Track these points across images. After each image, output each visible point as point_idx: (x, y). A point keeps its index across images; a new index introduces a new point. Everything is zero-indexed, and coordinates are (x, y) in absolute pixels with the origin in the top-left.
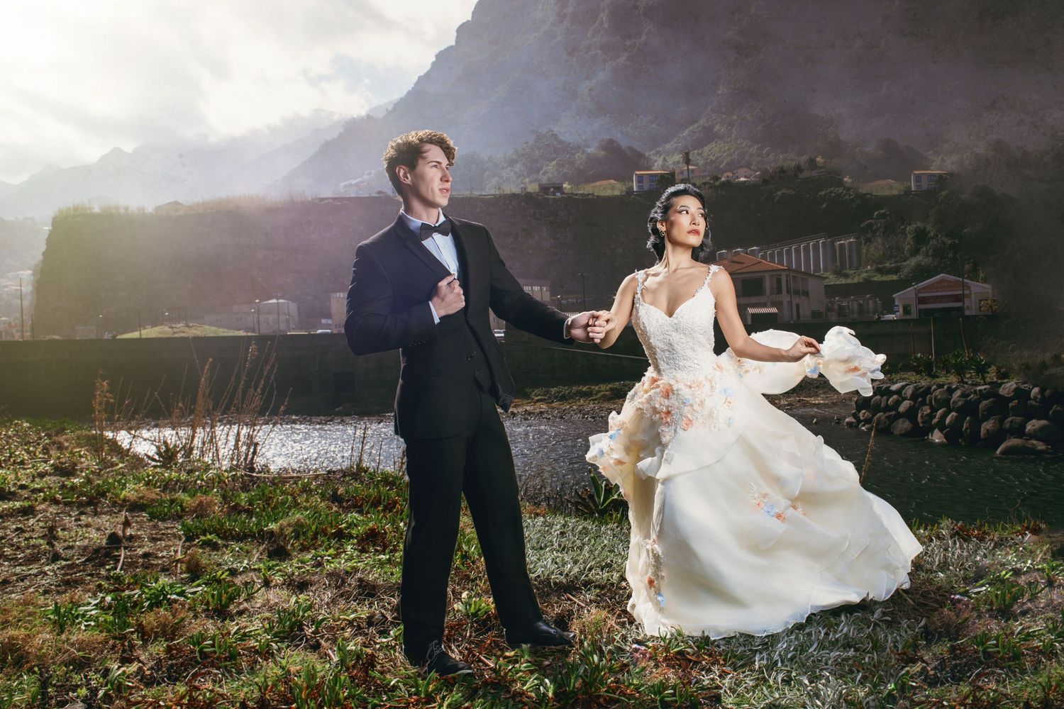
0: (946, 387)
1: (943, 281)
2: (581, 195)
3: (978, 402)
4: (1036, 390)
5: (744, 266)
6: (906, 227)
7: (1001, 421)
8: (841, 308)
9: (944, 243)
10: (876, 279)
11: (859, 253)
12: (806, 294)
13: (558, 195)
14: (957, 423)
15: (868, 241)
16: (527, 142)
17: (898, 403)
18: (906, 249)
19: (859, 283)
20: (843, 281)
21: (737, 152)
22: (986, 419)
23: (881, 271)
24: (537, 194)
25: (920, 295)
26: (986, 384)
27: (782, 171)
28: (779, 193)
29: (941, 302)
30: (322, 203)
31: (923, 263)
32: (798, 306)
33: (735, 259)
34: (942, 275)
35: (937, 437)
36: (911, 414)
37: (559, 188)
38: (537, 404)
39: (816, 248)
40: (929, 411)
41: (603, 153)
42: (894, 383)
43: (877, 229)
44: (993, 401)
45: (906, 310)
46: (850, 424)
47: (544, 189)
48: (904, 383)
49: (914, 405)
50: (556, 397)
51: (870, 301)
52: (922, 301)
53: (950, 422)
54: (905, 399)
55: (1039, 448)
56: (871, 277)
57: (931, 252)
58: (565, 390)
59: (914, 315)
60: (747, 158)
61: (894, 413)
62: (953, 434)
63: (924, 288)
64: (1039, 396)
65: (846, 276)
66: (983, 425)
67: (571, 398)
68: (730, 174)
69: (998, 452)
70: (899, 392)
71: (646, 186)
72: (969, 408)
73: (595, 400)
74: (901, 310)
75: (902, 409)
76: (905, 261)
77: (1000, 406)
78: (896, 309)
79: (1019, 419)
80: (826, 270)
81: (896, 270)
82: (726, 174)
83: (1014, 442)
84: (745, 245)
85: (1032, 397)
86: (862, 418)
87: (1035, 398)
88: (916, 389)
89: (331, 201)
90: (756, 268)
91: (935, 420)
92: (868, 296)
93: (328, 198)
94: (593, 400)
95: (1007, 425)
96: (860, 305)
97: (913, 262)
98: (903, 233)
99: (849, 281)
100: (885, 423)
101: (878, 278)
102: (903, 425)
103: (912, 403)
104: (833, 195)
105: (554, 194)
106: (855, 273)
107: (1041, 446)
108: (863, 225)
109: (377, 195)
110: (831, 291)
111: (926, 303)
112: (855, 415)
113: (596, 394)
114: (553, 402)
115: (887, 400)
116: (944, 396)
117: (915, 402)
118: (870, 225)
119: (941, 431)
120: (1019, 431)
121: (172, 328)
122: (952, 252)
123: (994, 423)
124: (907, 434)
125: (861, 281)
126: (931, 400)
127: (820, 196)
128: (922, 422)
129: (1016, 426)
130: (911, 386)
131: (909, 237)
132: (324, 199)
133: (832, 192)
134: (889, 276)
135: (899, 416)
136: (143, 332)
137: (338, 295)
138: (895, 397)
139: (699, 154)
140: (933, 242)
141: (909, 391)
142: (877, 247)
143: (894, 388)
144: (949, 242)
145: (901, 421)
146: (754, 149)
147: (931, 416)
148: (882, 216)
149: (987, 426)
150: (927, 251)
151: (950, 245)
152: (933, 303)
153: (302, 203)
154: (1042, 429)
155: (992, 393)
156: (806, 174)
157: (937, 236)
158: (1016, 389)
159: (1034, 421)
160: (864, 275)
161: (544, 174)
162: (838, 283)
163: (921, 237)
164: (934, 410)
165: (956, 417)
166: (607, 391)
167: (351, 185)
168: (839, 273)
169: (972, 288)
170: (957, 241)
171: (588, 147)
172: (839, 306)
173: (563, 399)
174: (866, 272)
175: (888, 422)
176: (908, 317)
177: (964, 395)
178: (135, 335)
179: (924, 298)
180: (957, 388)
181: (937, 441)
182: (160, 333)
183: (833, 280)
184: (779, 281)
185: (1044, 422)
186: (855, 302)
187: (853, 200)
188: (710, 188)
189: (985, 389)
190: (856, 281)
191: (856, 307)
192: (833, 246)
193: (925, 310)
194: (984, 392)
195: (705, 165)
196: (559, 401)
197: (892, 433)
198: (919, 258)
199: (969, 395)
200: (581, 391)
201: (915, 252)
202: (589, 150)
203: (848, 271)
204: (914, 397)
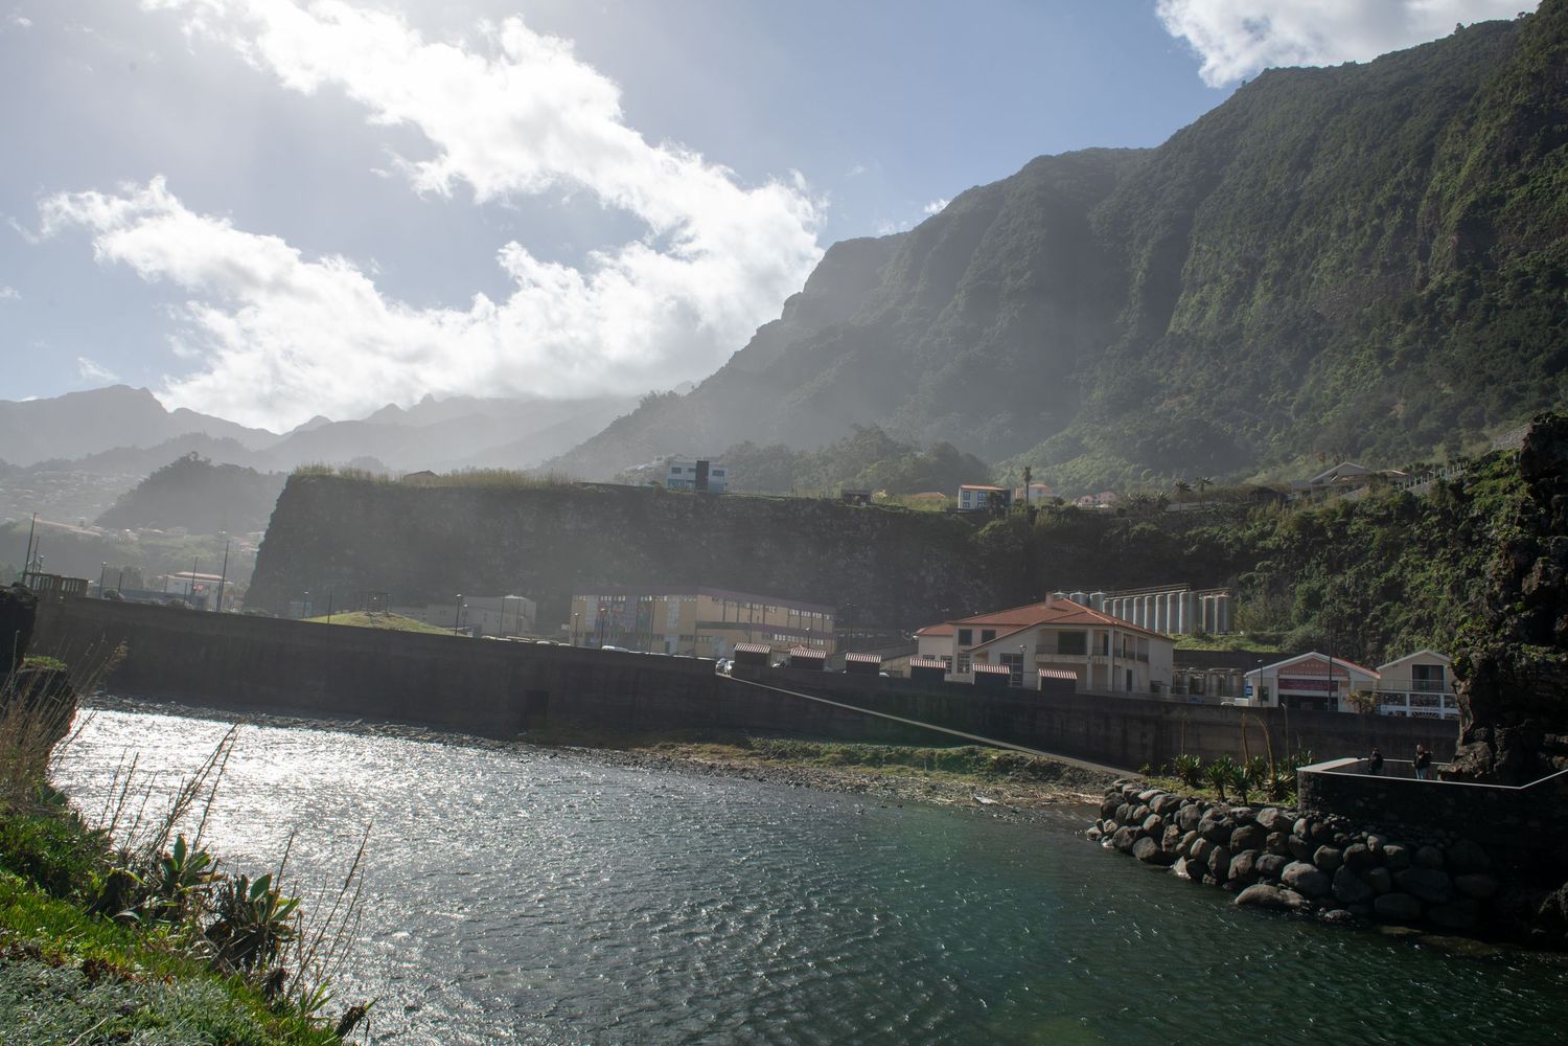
0: (1197, 803)
1: (1313, 660)
2: (892, 507)
3: (1229, 830)
4: (1301, 822)
5: (1066, 614)
6: (1295, 586)
7: (1255, 858)
8: (1193, 683)
9: (1342, 611)
10: (1248, 649)
11: (1232, 611)
12: (1144, 659)
13: (864, 504)
14: (1205, 850)
15: (1247, 598)
16: (845, 439)
17: (1144, 816)
18: (1294, 613)
19: (1225, 653)
20: (1204, 647)
21: (1107, 472)
22: (1237, 851)
23: (1255, 639)
24: (837, 501)
25: (1282, 677)
26: (1246, 805)
27: (1144, 500)
28: (1137, 528)
29: (1308, 689)
30: (585, 489)
31: (1313, 635)
32: (1129, 673)
33: (1056, 605)
34: (1311, 653)
35: (1180, 868)
36: (1156, 832)
37: (865, 497)
38: (750, 758)
39: (1175, 601)
40: (1176, 832)
41: (935, 459)
42: (1145, 789)
43: (1260, 585)
44: (1248, 830)
45: (1263, 695)
46: (1094, 836)
47: (848, 496)
48: (1156, 791)
49: (1161, 821)
50: (774, 753)
51: (1235, 678)
52: (1284, 684)
53: (1195, 850)
54: (1152, 812)
55: (1291, 901)
56: (1242, 645)
57: (1324, 622)
58: (787, 744)
59: (1274, 702)
60: (1120, 480)
61: (1138, 828)
62: (1197, 867)
63: (1286, 668)
64: (1303, 831)
65: (1211, 641)
66: (1233, 860)
67: (792, 756)
68: (1090, 498)
69: (1237, 900)
70: (1147, 801)
71: (973, 504)
72: (1219, 836)
73: (821, 762)
74: (1255, 693)
75: (1147, 825)
76: (1291, 629)
77: (1257, 838)
78: (1248, 691)
79: (1277, 858)
80: (1185, 630)
81: (1277, 641)
82: (1084, 498)
83: (1261, 888)
84: (1068, 590)
85: (1295, 831)
86: (1105, 831)
87: (1299, 832)
88: (1167, 800)
89: (595, 487)
90: (1078, 619)
91: (1180, 846)
92: (1232, 670)
93: (591, 484)
94: (818, 762)
95: (1260, 864)
96: (1220, 681)
97: (1300, 632)
98: (1292, 594)
99: (1213, 648)
100: (1127, 840)
101: (1252, 648)
102: (1145, 848)
103: (1159, 818)
104: (1206, 536)
105: (858, 503)
106: (1222, 639)
107: (1294, 898)
108: (1242, 577)
109: (649, 485)
110: (1182, 658)
111: (1290, 688)
112: (1100, 826)
113: (824, 756)
114: (769, 759)
115: (1134, 810)
116: (1194, 815)
117: (1163, 817)
118: (1251, 580)
119: (1186, 860)
120: (1273, 876)
121: (370, 615)
122: (1351, 624)
123: (1246, 859)
124: (1149, 860)
125: (1229, 649)
126: (1179, 819)
127: (1189, 536)
128: (1166, 846)
129: (1271, 868)
130: (1162, 796)
131: (1299, 598)
132: (588, 484)
133: (1204, 532)
134: (1265, 647)
135: (1143, 834)
136: (332, 617)
137: (581, 598)
138: (1144, 806)
139: (1060, 470)
140: (1329, 609)
141: (1157, 802)
142: (1256, 607)
143: (1143, 795)
144: (1349, 611)
145: (1144, 840)
146: (1130, 470)
147: (1178, 839)
148: (1268, 569)
149: (1238, 862)
150: (1320, 619)
151: (1349, 614)
152: (1299, 689)
153: (563, 486)
154: (1303, 876)
155: (1247, 820)
156: (1174, 507)
157: (1334, 601)
158: (1276, 817)
159: (1295, 863)
160: (1234, 642)
161: (864, 476)
162: (1198, 648)
163: (1314, 601)
164: (1182, 832)
165: (1203, 844)
166: (837, 753)
167: (635, 471)
168: (1201, 636)
169: (1352, 675)
170: (1358, 610)
171: (920, 450)
172: (1192, 679)
173: (782, 755)
174: (1237, 638)
175: (1131, 840)
176: (1265, 705)
177: (1216, 817)
178: (323, 620)
179: (1285, 680)
180: (1210, 806)
181: (1180, 874)
182: (353, 620)
183: (1189, 643)
184: (1106, 638)
185: (1307, 867)
186: (1214, 676)
187: (1230, 546)
188: (1050, 512)
189: (1241, 812)
190: (1221, 648)
191: (1215, 682)
192: (1197, 601)
193: (1291, 697)
194: (1238, 815)
195: (1066, 484)
196: (778, 758)
197: (1134, 856)
198: (1309, 627)
199: (1221, 818)
200: (806, 748)
201: (1305, 618)
202: (919, 454)
203: (1215, 637)
204: (1162, 811)
